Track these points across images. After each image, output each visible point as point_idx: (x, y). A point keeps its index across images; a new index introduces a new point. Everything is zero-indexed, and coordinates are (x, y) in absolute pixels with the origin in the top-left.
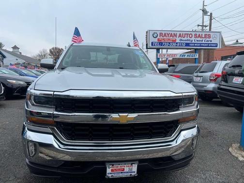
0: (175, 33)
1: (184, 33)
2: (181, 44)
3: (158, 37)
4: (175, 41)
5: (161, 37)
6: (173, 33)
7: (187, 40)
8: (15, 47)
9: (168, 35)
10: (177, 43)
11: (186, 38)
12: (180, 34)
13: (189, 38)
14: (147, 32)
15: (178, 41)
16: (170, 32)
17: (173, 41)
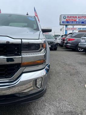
0: (76, 16)
1: (81, 16)
2: (79, 22)
3: (66, 18)
4: (76, 20)
5: (68, 19)
6: (75, 16)
7: (83, 20)
9: (72, 17)
10: (77, 22)
11: (82, 19)
12: (79, 17)
13: (84, 19)
14: (60, 16)
15: (77, 20)
16: (73, 15)
17: (74, 20)
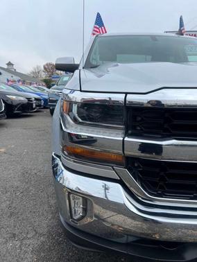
8: (9, 64)
